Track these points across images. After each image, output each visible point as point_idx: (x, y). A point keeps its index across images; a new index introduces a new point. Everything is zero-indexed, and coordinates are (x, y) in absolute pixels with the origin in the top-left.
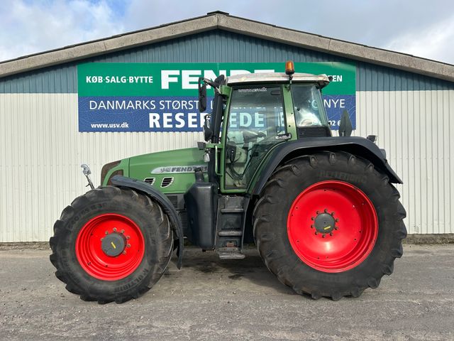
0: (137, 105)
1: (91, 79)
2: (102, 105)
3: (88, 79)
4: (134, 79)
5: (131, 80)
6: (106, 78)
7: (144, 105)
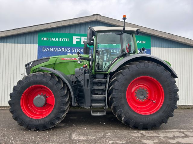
0: (62, 50)
1: (43, 39)
2: (48, 49)
3: (42, 39)
4: (62, 39)
5: (60, 40)
6: (50, 39)
7: (65, 50)
